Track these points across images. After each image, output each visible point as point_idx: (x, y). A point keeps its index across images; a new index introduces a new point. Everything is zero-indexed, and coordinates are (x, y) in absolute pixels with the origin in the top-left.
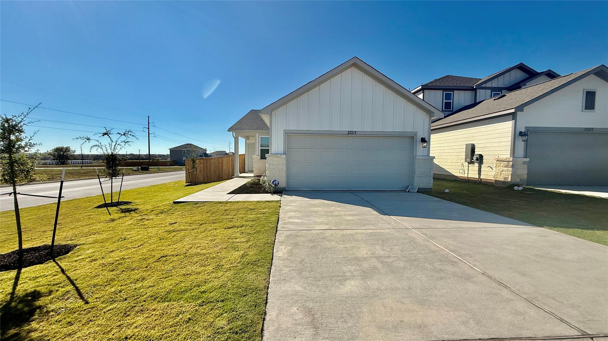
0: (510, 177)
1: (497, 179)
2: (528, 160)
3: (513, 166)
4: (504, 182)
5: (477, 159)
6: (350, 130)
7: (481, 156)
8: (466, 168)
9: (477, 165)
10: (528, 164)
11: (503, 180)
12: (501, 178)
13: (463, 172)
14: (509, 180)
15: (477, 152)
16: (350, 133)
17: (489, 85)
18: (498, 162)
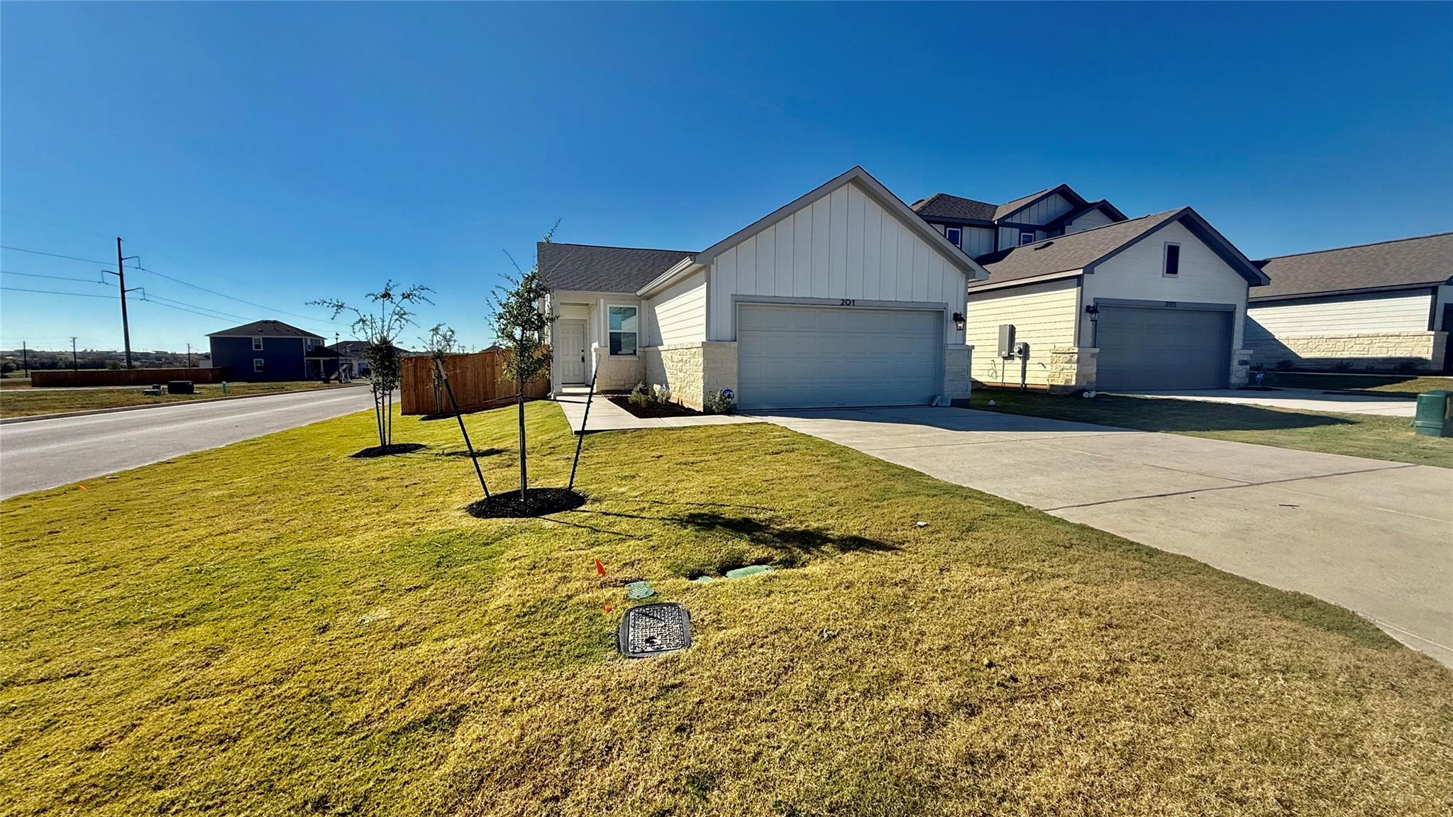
0: (1074, 378)
1: (1054, 383)
2: (1097, 350)
3: (1078, 361)
4: (1065, 388)
5: (1020, 352)
6: (845, 298)
7: (1026, 346)
8: (999, 367)
9: (1018, 361)
10: (1098, 356)
11: (1063, 384)
12: (1060, 382)
13: (994, 374)
14: (1073, 383)
15: (1019, 339)
16: (846, 303)
17: (1016, 220)
18: (1055, 355)
